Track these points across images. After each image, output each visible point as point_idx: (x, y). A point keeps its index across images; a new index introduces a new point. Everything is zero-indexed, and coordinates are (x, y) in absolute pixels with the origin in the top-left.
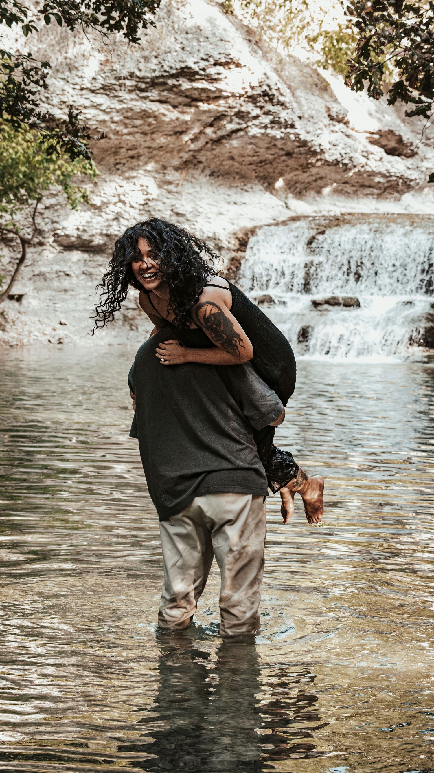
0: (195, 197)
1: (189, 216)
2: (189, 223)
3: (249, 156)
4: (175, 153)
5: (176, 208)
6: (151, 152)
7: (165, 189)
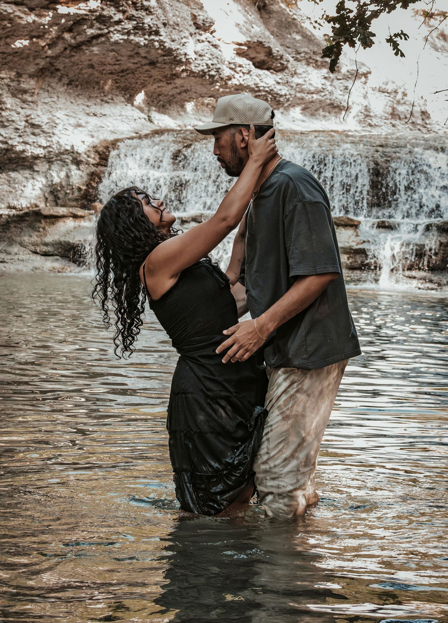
0: (52, 107)
1: (45, 128)
2: (45, 135)
3: (110, 64)
4: (31, 59)
5: (31, 119)
6: (5, 58)
7: (19, 98)
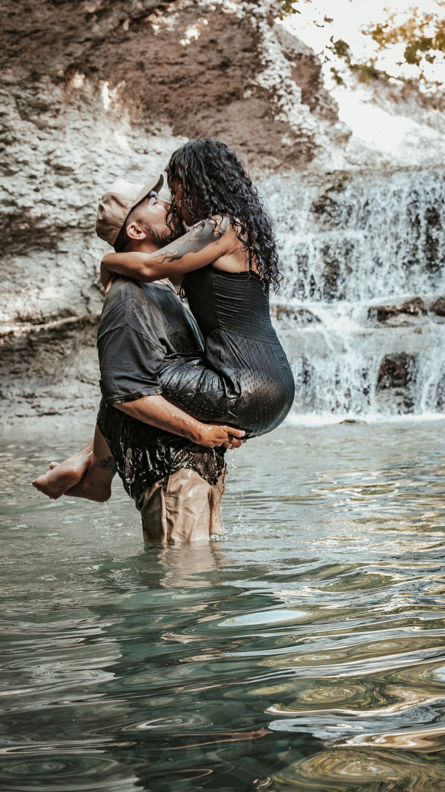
0: (87, 137)
1: (80, 173)
2: (80, 186)
4: (60, 45)
5: (56, 157)
6: (17, 42)
7: (33, 122)
